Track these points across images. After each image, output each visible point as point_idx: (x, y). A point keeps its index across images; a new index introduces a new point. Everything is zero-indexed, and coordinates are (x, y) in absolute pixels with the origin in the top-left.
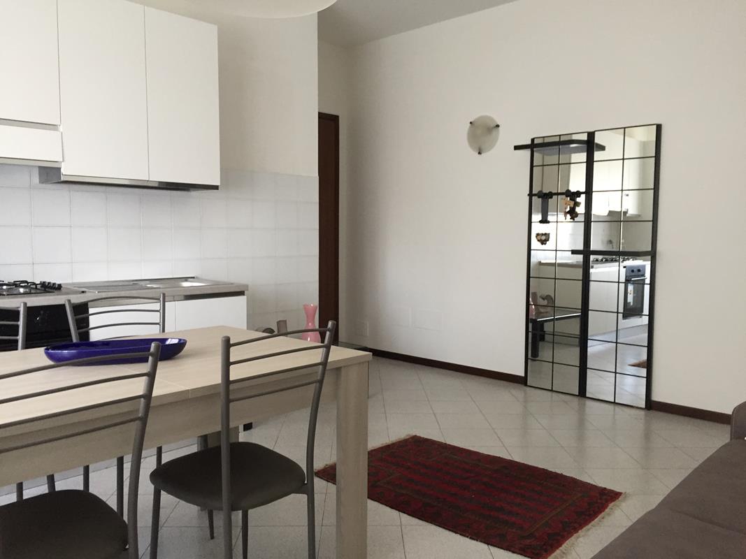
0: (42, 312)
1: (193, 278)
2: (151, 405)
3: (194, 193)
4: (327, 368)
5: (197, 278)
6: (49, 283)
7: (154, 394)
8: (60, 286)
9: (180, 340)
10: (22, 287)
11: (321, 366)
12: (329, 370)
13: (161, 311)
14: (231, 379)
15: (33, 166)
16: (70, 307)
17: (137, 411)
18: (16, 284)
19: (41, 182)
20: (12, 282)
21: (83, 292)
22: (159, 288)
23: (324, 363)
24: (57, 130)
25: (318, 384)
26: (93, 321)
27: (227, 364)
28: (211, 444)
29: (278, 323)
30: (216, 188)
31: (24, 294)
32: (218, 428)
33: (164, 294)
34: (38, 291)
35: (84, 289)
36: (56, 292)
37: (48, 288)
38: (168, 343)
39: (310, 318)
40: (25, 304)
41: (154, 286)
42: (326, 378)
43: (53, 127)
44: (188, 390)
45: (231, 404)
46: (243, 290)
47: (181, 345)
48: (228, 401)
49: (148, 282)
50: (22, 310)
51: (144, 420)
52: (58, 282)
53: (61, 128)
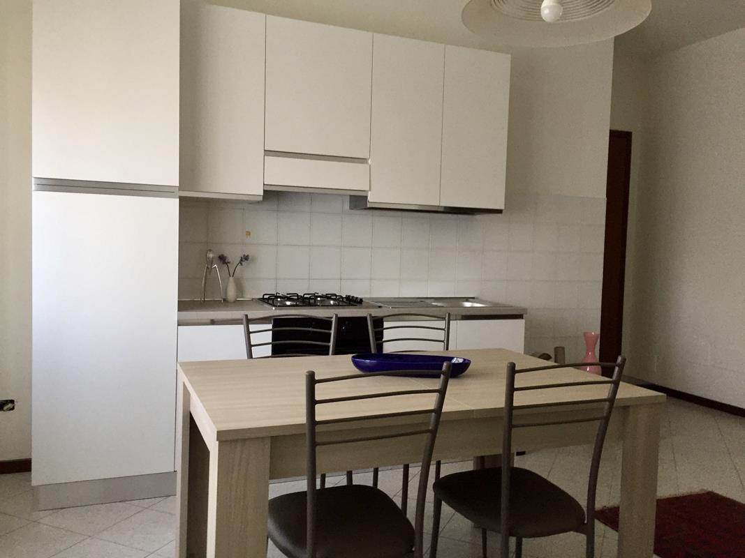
0: (347, 323)
1: (473, 298)
2: (441, 420)
3: (478, 217)
4: (615, 405)
5: (477, 298)
6: (353, 297)
7: (444, 410)
8: (361, 300)
9: (465, 360)
10: (333, 299)
11: (607, 403)
12: (617, 407)
13: (446, 329)
14: (515, 404)
15: (345, 195)
16: (371, 320)
17: (428, 423)
18: (328, 297)
19: (351, 208)
20: (324, 294)
21: (380, 307)
22: (442, 307)
23: (612, 399)
24: (367, 163)
25: (603, 421)
26: (387, 335)
27: (511, 389)
28: (488, 465)
29: (556, 349)
30: (499, 211)
31: (334, 305)
32: (499, 451)
33: (449, 314)
34: (345, 304)
35: (380, 304)
36: (358, 306)
37: (352, 301)
38: (454, 361)
39: (590, 348)
40: (336, 315)
41: (439, 304)
42: (612, 415)
43: (363, 160)
44: (473, 410)
45: (514, 430)
46: (522, 313)
47: (465, 365)
48: (511, 427)
49: (432, 300)
50: (334, 320)
51: (434, 433)
52: (359, 297)
53: (370, 162)
